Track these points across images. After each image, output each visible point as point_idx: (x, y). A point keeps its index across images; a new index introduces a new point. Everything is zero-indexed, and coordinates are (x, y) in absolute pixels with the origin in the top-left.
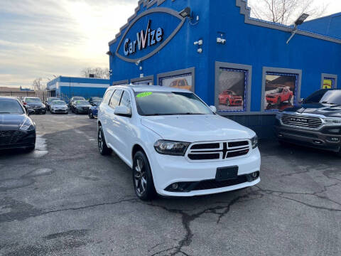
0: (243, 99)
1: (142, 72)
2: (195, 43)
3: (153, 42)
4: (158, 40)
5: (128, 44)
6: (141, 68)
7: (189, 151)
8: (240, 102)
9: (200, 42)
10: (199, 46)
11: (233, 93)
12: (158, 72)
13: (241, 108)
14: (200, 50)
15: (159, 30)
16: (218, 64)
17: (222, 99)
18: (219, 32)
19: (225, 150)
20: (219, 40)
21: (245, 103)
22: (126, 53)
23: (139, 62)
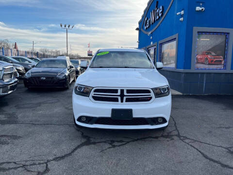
0: (224, 59)
1: (152, 40)
2: (178, 14)
3: (158, 17)
4: (160, 15)
5: (146, 21)
6: (151, 38)
7: (92, 94)
8: (221, 61)
9: (182, 12)
10: (181, 16)
11: (213, 54)
12: (159, 40)
13: (221, 67)
14: (182, 19)
15: (161, 8)
16: (196, 29)
17: (201, 59)
18: (198, 2)
19: (122, 95)
20: (198, 8)
21: (226, 62)
22: (145, 28)
23: (150, 33)
